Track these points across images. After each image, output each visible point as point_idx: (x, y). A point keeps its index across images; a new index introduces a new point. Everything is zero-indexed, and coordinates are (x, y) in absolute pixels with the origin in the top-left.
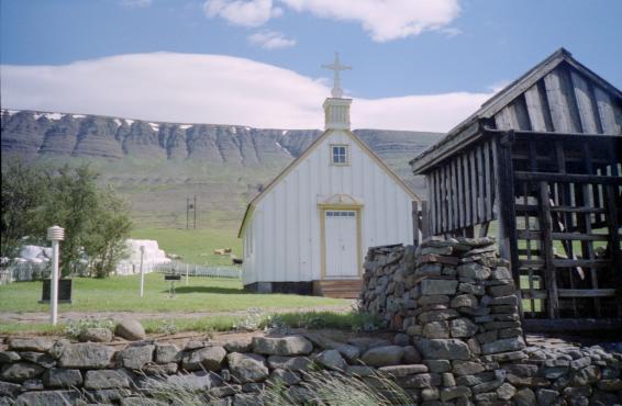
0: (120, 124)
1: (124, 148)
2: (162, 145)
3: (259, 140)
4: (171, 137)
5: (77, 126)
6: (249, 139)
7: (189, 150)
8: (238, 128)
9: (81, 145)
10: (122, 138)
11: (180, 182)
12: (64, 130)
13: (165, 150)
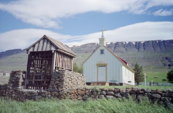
0: (125, 43)
1: (126, 50)
2: (136, 48)
3: (166, 44)
4: (139, 45)
5: (114, 45)
6: (162, 43)
7: (144, 49)
8: (159, 41)
9: (115, 50)
10: (125, 47)
11: (141, 58)
12: (111, 46)
13: (137, 49)
